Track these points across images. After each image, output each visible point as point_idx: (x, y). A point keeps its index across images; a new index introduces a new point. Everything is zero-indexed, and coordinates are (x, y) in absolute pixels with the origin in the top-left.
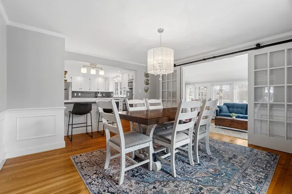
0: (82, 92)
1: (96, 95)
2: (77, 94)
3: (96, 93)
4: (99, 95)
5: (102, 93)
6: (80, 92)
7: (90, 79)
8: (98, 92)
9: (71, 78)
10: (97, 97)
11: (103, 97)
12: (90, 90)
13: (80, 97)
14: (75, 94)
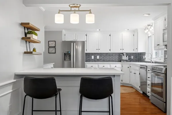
0: (101, 54)
1: (119, 57)
2: (95, 57)
3: (120, 55)
4: (124, 58)
5: (127, 54)
6: (98, 54)
7: (110, 35)
8: (122, 53)
9: (86, 35)
10: (122, 61)
11: (130, 60)
12: (110, 50)
13: (98, 60)
14: (93, 57)
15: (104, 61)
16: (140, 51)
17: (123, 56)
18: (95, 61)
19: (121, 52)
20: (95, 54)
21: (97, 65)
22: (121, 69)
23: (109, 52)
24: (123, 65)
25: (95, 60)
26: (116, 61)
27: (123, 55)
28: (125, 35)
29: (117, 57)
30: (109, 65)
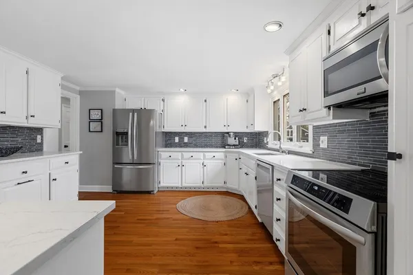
0: (190, 135)
1: (222, 140)
2: (181, 139)
3: (224, 135)
4: (231, 141)
5: (237, 135)
6: (186, 134)
7: (205, 101)
8: (228, 133)
9: (163, 100)
10: (227, 147)
11: (241, 145)
12: (205, 127)
13: (186, 145)
14: (177, 139)
15: (196, 146)
16: (258, 128)
17: (229, 139)
18: (181, 147)
19: (225, 130)
20: (181, 135)
21: (180, 154)
22: (223, 162)
23: (204, 130)
24: (228, 155)
25: (182, 145)
26: (217, 147)
27: (230, 136)
28: (233, 100)
29: (219, 139)
30: (202, 154)
